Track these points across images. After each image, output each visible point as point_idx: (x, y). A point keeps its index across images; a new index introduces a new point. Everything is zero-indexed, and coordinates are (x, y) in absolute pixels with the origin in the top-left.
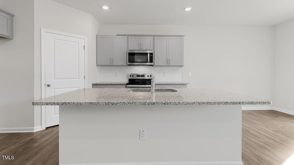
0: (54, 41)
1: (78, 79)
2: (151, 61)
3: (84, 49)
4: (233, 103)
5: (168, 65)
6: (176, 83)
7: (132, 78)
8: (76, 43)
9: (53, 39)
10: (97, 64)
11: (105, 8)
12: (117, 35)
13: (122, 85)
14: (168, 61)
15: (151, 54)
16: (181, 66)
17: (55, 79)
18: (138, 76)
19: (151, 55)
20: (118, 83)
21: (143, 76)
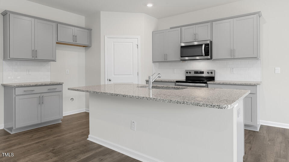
0: (114, 44)
1: (132, 76)
2: (207, 54)
3: (138, 48)
4: (177, 102)
5: (232, 57)
6: (237, 83)
7: (189, 75)
8: (130, 43)
9: (113, 43)
10: (153, 61)
11: (150, 5)
12: (171, 28)
13: (171, 82)
14: (232, 52)
15: (207, 45)
16: (256, 58)
17: (114, 75)
18: (196, 72)
19: (207, 47)
20: (167, 80)
21: (202, 73)
